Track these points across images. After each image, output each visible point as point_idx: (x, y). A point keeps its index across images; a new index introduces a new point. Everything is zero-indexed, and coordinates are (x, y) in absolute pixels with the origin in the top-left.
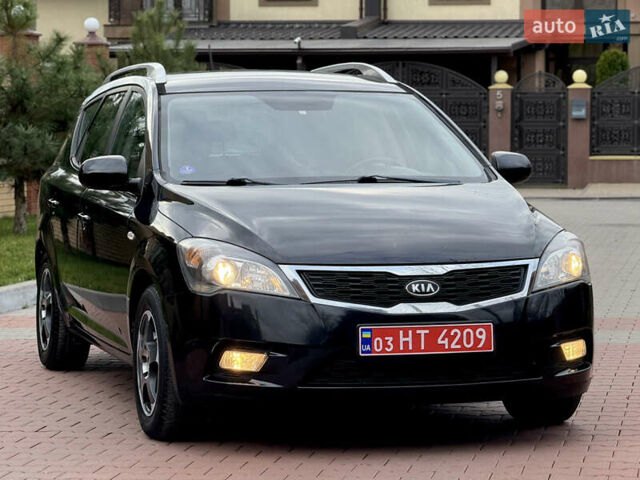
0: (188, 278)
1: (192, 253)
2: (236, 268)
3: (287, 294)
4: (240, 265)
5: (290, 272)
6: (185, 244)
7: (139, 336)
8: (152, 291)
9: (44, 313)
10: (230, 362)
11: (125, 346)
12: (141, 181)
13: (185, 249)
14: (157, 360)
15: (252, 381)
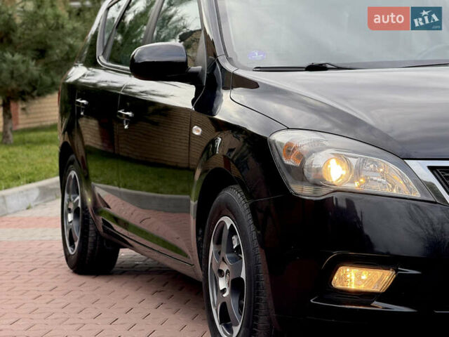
0: (287, 178)
1: (289, 149)
2: (349, 165)
3: (417, 195)
4: (354, 161)
5: (421, 169)
6: (280, 138)
7: (212, 245)
8: (233, 195)
9: (70, 217)
10: (343, 279)
11: (186, 256)
12: (202, 70)
13: (281, 144)
14: (243, 275)
15: (375, 303)
